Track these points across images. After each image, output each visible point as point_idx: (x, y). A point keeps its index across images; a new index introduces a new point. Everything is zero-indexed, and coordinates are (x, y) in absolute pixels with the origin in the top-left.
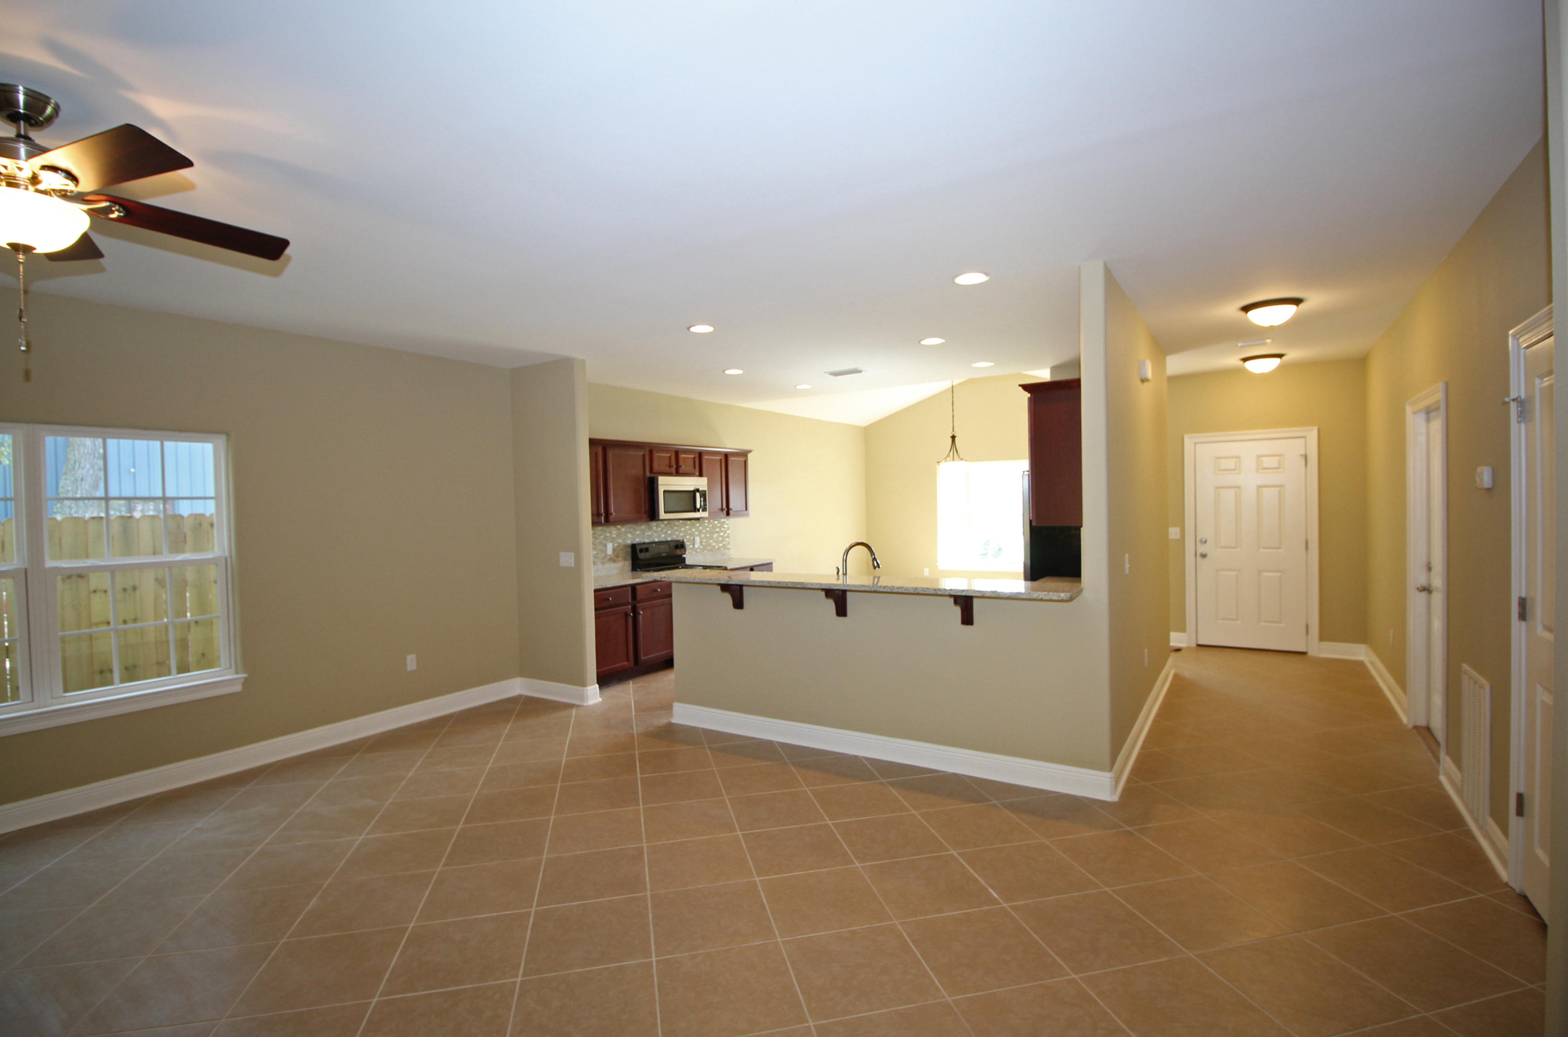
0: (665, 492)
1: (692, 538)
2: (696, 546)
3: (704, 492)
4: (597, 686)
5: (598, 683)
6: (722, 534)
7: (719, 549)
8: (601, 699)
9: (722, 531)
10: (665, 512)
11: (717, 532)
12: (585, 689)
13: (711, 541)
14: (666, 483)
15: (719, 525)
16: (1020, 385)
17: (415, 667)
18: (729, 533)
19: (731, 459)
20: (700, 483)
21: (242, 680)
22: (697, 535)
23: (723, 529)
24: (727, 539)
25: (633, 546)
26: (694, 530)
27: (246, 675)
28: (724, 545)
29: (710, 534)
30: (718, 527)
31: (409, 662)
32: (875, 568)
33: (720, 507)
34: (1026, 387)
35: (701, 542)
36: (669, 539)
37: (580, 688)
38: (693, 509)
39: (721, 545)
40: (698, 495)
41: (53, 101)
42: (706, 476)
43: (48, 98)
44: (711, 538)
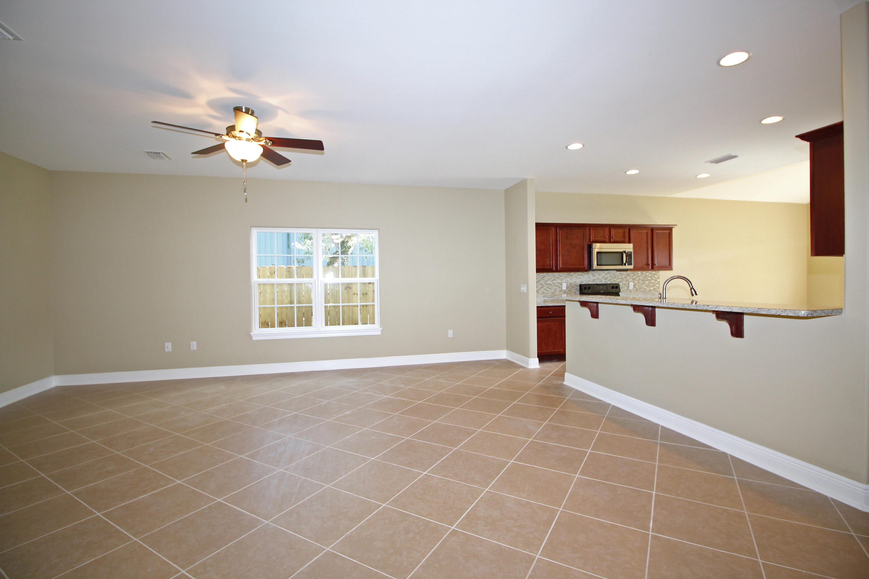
0: (597, 253)
1: (628, 283)
2: (630, 288)
3: (630, 253)
4: (538, 359)
5: (538, 357)
6: (653, 281)
7: (650, 291)
8: (539, 367)
9: (653, 280)
10: (597, 265)
11: (648, 280)
12: (530, 359)
13: (644, 286)
14: (597, 247)
15: (650, 275)
16: (797, 137)
17: (452, 336)
18: (659, 281)
19: (656, 232)
20: (629, 247)
21: (381, 330)
22: (631, 281)
23: (653, 278)
24: (658, 285)
25: (581, 286)
26: (629, 278)
27: (382, 328)
28: (654, 288)
29: (642, 281)
30: (649, 277)
31: (449, 333)
32: (693, 295)
33: (646, 263)
34: (803, 137)
35: (634, 286)
36: (609, 283)
37: (527, 358)
38: (621, 263)
39: (652, 288)
40: (624, 255)
41: (251, 110)
42: (632, 243)
43: (249, 109)
44: (643, 284)
